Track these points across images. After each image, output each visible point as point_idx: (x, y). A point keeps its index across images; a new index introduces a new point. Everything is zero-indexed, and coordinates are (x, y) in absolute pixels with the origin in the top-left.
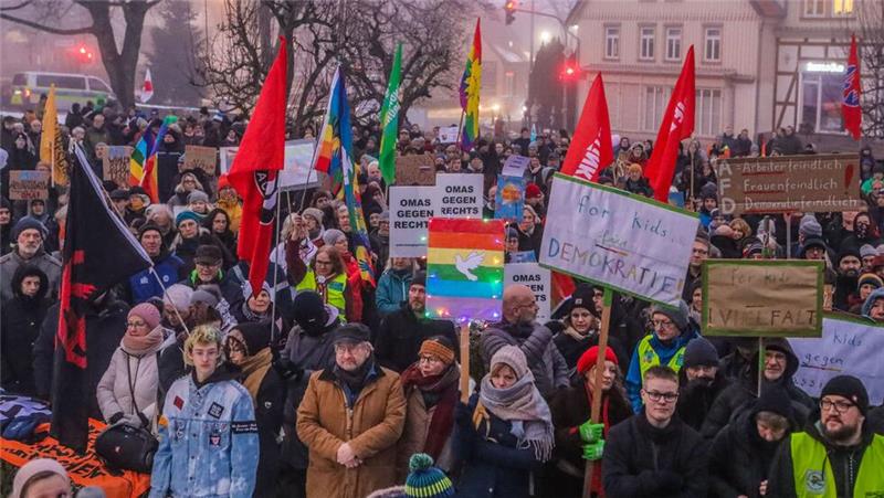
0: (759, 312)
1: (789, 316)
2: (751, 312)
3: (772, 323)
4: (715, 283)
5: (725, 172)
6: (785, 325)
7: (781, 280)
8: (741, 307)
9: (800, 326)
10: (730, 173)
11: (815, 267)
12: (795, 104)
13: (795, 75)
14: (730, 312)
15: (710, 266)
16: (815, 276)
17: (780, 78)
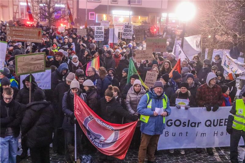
0: (31, 68)
1: (38, 67)
2: (29, 68)
3: (34, 70)
4: (19, 62)
5: (8, 29)
6: (37, 70)
7: (36, 58)
8: (26, 67)
9: (40, 69)
10: (9, 29)
11: (43, 54)
12: (18, 13)
13: (18, 6)
14: (23, 69)
15: (17, 57)
16: (43, 56)
17: (14, 6)
